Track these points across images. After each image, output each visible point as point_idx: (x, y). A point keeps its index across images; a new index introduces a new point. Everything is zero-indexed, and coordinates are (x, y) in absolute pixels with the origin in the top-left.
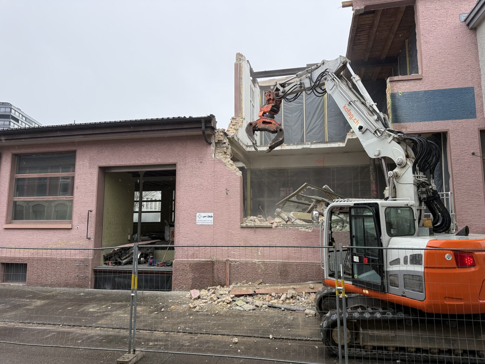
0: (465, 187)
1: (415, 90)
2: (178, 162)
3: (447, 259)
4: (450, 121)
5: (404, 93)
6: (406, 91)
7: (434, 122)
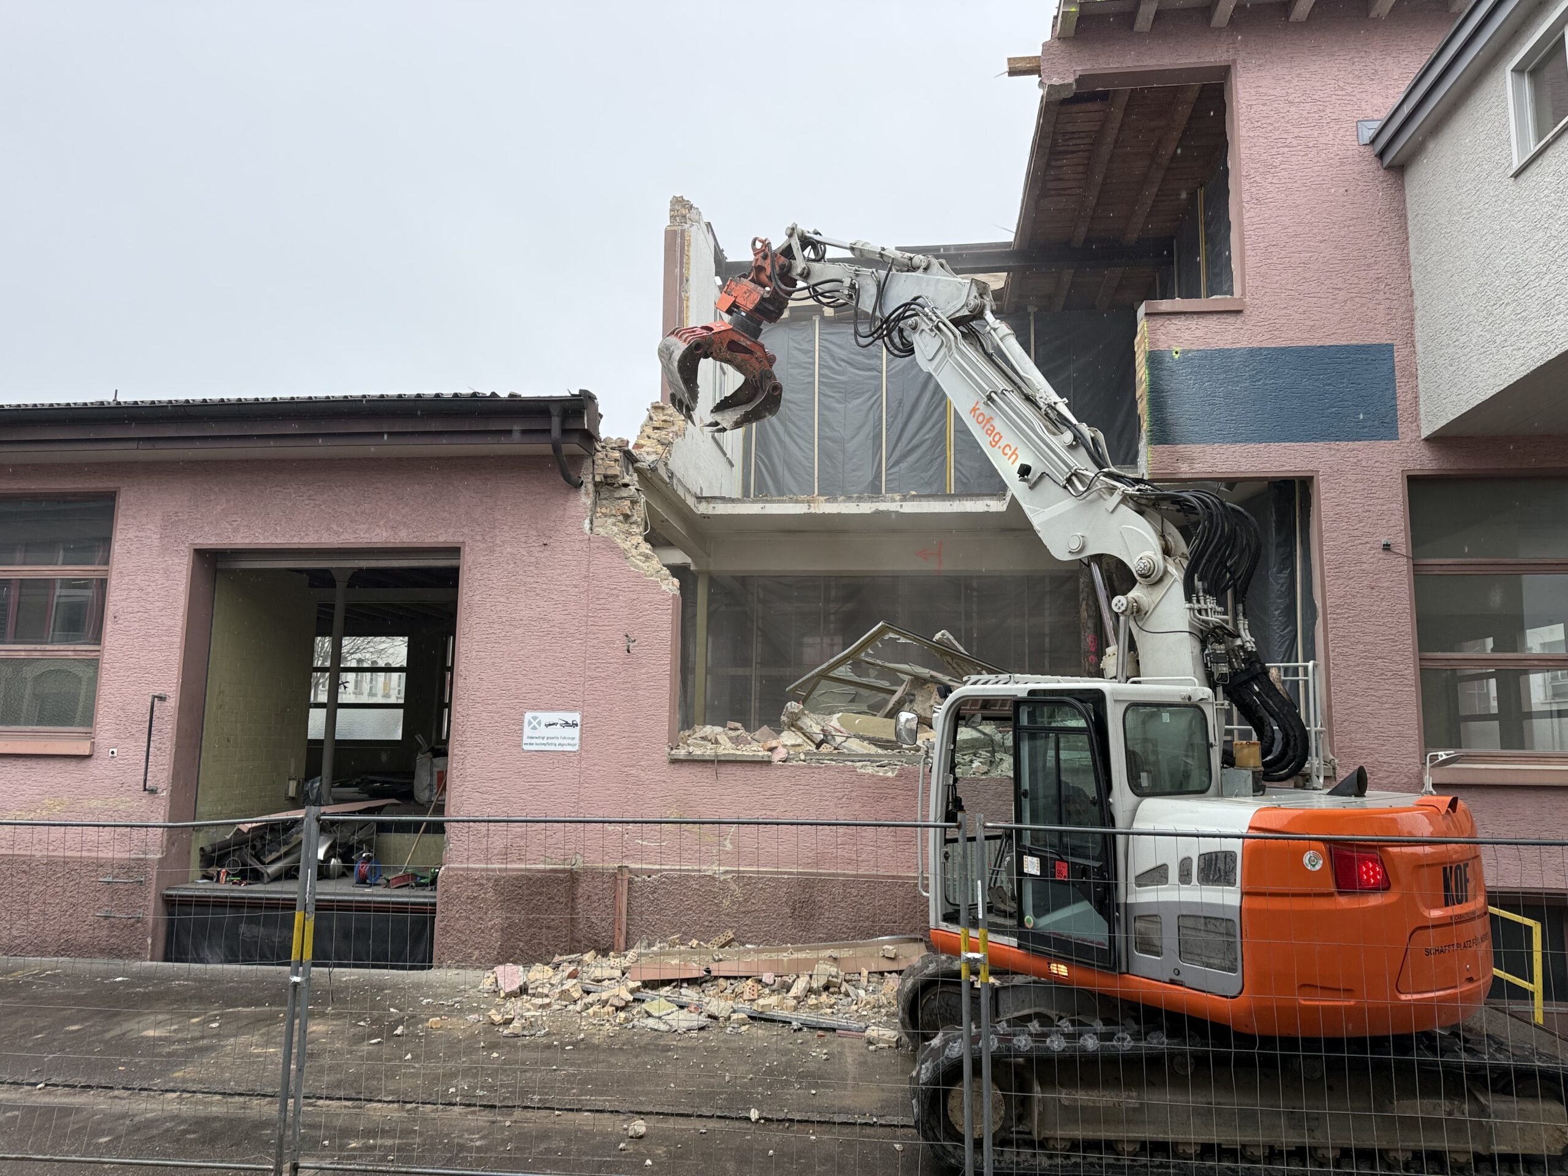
0: (1361, 647)
1: (1221, 345)
2: (468, 541)
3: (1309, 867)
4: (1321, 444)
5: (1189, 351)
6: (1194, 347)
7: (1274, 446)
